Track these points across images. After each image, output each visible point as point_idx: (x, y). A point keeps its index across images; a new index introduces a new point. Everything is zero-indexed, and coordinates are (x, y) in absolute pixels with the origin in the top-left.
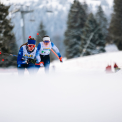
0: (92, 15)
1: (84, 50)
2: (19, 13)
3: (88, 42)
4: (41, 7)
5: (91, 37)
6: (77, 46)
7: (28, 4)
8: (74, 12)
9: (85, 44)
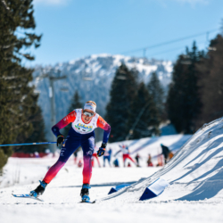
0: (143, 85)
1: (131, 132)
2: (47, 80)
3: (138, 120)
4: (77, 71)
5: (141, 113)
6: (123, 125)
7: (60, 68)
8: (120, 80)
9: (133, 122)
